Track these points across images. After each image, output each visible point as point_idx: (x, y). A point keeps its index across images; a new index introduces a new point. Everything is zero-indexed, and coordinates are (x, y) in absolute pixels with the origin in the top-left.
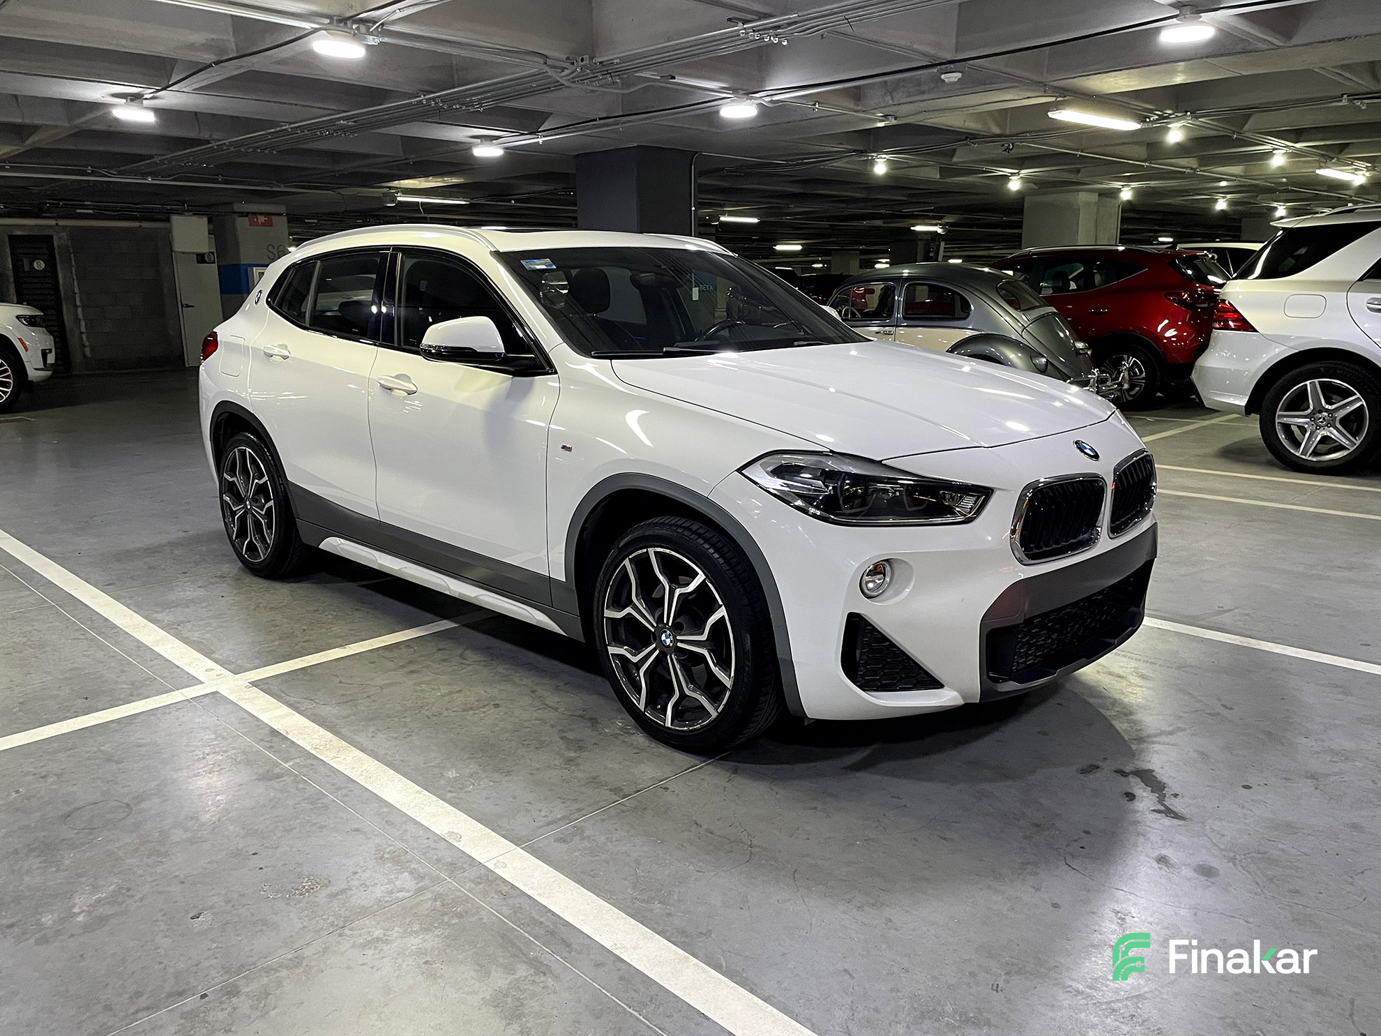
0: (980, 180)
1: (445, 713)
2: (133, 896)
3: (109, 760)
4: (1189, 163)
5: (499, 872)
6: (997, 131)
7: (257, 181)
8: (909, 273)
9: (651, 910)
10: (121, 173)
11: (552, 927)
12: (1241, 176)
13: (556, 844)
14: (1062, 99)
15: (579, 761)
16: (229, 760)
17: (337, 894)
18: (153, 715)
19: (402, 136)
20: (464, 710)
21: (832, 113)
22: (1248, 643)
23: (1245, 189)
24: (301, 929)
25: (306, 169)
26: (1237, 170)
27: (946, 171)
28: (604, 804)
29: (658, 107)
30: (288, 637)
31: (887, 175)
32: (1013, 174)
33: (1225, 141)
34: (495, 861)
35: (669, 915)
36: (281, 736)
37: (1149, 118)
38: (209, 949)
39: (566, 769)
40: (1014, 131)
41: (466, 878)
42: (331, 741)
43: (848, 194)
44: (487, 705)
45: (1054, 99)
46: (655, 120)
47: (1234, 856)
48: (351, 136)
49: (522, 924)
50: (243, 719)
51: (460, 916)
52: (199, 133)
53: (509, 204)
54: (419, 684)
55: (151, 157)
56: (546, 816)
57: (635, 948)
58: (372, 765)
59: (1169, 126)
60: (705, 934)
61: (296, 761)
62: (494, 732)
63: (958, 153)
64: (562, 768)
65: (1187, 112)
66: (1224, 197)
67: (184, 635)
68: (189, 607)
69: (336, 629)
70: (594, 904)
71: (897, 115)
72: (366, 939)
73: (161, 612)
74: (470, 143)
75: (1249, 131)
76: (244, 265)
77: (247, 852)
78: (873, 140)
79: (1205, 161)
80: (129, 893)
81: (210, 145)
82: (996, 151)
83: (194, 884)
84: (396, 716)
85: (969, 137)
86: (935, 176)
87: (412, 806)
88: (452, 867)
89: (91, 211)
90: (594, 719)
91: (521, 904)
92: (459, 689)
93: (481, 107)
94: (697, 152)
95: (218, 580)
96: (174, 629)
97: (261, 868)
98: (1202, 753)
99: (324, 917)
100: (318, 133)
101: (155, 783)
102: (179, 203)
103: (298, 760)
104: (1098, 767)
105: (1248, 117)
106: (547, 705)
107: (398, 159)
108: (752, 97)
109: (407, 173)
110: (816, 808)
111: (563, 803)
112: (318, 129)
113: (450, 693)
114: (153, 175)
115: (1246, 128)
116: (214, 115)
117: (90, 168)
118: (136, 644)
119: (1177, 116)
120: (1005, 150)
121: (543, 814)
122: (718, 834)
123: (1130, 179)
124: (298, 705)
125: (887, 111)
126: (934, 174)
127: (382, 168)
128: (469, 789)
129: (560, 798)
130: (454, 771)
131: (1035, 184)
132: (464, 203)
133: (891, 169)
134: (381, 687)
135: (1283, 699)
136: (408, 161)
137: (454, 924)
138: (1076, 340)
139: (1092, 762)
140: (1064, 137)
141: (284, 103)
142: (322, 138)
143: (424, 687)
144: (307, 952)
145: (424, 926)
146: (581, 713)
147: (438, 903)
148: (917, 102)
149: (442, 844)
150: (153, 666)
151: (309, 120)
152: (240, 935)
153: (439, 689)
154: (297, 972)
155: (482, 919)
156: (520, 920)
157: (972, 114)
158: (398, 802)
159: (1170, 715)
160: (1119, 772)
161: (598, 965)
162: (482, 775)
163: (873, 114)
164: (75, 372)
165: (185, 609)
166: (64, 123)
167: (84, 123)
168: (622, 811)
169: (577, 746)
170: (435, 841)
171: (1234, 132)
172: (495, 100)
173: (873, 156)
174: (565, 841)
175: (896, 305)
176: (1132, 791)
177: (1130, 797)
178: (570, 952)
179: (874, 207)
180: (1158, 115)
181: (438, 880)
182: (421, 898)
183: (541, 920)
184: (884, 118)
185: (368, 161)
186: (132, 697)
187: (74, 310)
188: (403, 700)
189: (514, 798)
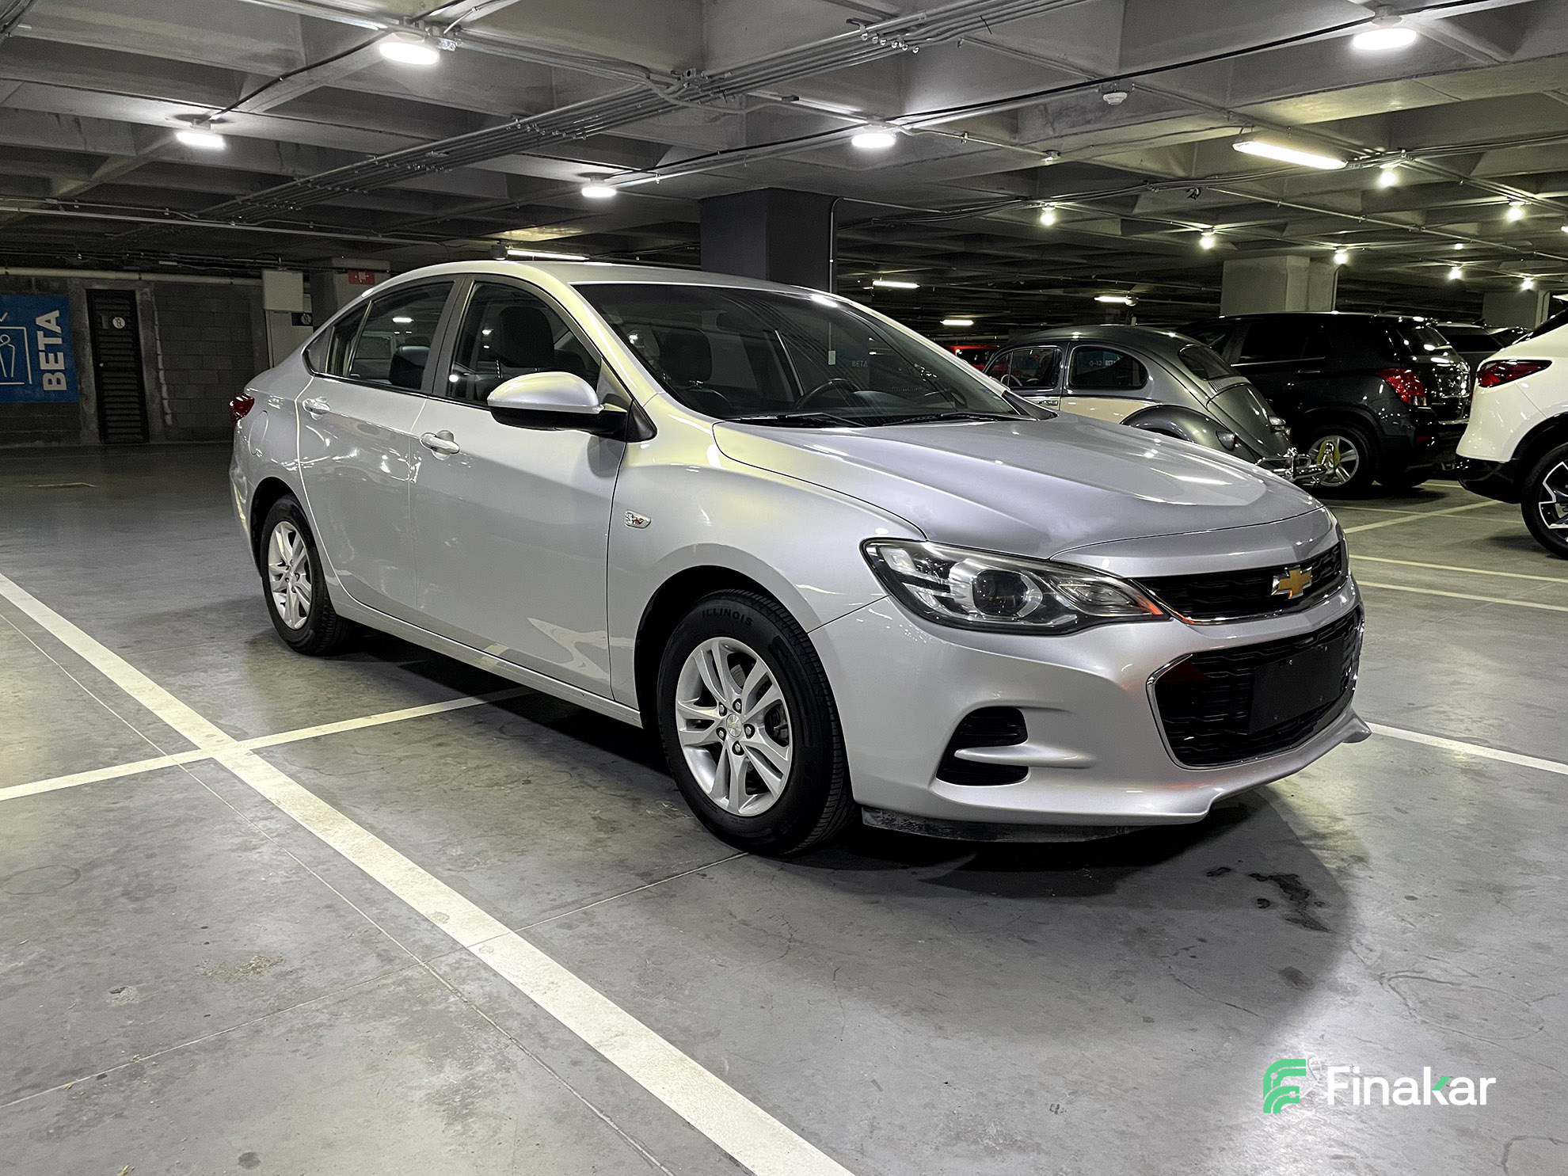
0: (1169, 238)
1: (465, 789)
2: (53, 967)
3: (70, 824)
4: (1410, 217)
5: (485, 958)
6: (1181, 173)
7: (350, 229)
8: (1079, 336)
9: (654, 1006)
10: (202, 217)
11: (530, 1018)
12: (1477, 237)
13: (558, 930)
14: (1250, 129)
15: (610, 843)
17: (287, 974)
18: (133, 779)
19: (504, 173)
20: (489, 786)
21: (987, 147)
23: (1484, 254)
24: (235, 1008)
25: (408, 214)
26: (1471, 227)
27: (1129, 224)
28: (625, 889)
30: (310, 705)
31: (1057, 231)
32: (1205, 230)
33: (1447, 188)
34: (481, 945)
36: (271, 806)
37: (1358, 156)
38: (122, 1027)
39: (590, 850)
40: (1201, 173)
41: (441, 962)
42: (326, 813)
43: (1016, 254)
44: (516, 781)
45: (1238, 130)
47: (1382, 973)
48: (446, 171)
49: (495, 1015)
50: (235, 787)
52: (281, 168)
54: (442, 757)
55: (233, 197)
56: (554, 900)
57: (624, 1047)
58: (367, 839)
59: (1381, 167)
60: (711, 1035)
62: (517, 809)
63: (1140, 202)
64: (587, 850)
65: (1401, 149)
66: (1459, 265)
67: (193, 701)
68: (206, 672)
69: (366, 699)
70: (588, 997)
71: (1061, 150)
72: (307, 1024)
73: (175, 676)
74: (581, 182)
75: (1480, 175)
77: (196, 925)
78: (1038, 184)
79: (1432, 215)
80: (51, 963)
81: (293, 183)
82: (1181, 199)
83: (126, 956)
84: (409, 790)
85: (1149, 180)
86: (1116, 232)
87: (400, 883)
88: (428, 951)
89: (175, 264)
90: (637, 799)
91: (499, 992)
92: (488, 763)
93: (584, 134)
94: (837, 197)
96: (184, 694)
97: (207, 943)
99: (264, 998)
100: (410, 168)
101: (117, 849)
102: (272, 256)
105: (1479, 156)
106: (586, 783)
107: (503, 203)
108: (890, 126)
109: (512, 221)
110: (877, 902)
111: (579, 886)
112: (408, 162)
113: (478, 767)
114: (236, 219)
115: (1475, 172)
116: (297, 145)
117: (167, 209)
118: (136, 707)
119: (1390, 154)
120: (1191, 196)
121: (551, 897)
122: (754, 925)
123: (1345, 239)
124: (298, 774)
125: (1048, 145)
126: (1113, 229)
127: (488, 215)
128: (472, 868)
129: (575, 881)
130: (459, 849)
131: (1233, 243)
132: (582, 259)
133: (1063, 220)
134: (400, 758)
136: (513, 206)
137: (416, 1012)
138: (1273, 416)
139: (1225, 865)
140: (1259, 181)
141: (368, 130)
142: (414, 174)
143: (449, 760)
144: (235, 1035)
145: (379, 1012)
146: (623, 793)
147: (401, 988)
148: (1082, 133)
149: (425, 925)
150: (149, 730)
151: (397, 151)
152: (161, 1013)
153: (466, 763)
154: (216, 1055)
155: (448, 1007)
156: (494, 1010)
157: (1150, 149)
158: (385, 879)
159: (1329, 817)
160: (1253, 875)
161: (575, 1063)
162: (491, 853)
163: (1033, 148)
164: (152, 442)
165: (203, 674)
166: (133, 154)
167: (152, 152)
168: (646, 898)
169: (611, 827)
170: (417, 922)
171: (1461, 178)
172: (598, 126)
173: (1039, 204)
174: (570, 927)
175: (1062, 372)
176: (1264, 897)
177: (1264, 903)
178: (545, 1048)
179: (1050, 272)
180: (1368, 154)
181: (411, 964)
182: (384, 982)
183: (518, 1011)
184: (1048, 152)
185: (471, 206)
186: (115, 761)
187: (154, 373)
188: (421, 773)
189: (522, 879)
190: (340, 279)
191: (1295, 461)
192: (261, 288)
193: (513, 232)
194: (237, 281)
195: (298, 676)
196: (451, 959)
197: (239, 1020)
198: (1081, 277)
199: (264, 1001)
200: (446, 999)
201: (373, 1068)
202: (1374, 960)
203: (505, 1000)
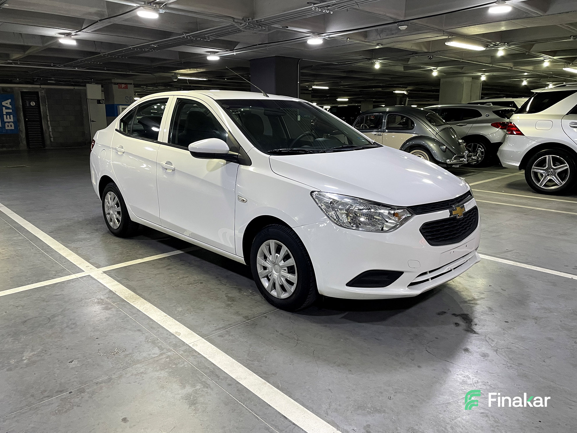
0: (421, 71)
1: (180, 286)
2: (47, 354)
3: (44, 301)
4: (508, 65)
5: (194, 348)
6: (426, 51)
7: (119, 70)
8: (389, 110)
9: (253, 364)
10: (65, 66)
11: (212, 369)
12: (532, 71)
13: (218, 338)
14: (451, 37)
15: (232, 305)
16: (92, 302)
17: (128, 355)
18: (63, 283)
19: (179, 51)
20: (188, 285)
21: (355, 43)
22: (517, 264)
23: (534, 76)
24: (112, 367)
25: (141, 65)
26: (530, 68)
27: (406, 68)
28: (240, 322)
29: (282, 39)
30: (121, 254)
31: (380, 69)
32: (434, 69)
33: (522, 55)
34: (193, 344)
35: (261, 366)
36: (113, 293)
37: (490, 45)
38: (75, 375)
39: (226, 308)
40: (433, 51)
41: (180, 350)
42: (133, 295)
43: (366, 77)
44: (198, 282)
45: (447, 37)
46: (281, 45)
47: (497, 349)
48: (157, 51)
49: (201, 368)
50: (99, 286)
51: (176, 364)
52: (96, 50)
53: (224, 80)
54: (171, 274)
55: (77, 59)
56: (216, 327)
57: (245, 379)
58: (148, 305)
59: (498, 49)
60: (274, 374)
61: (118, 303)
62: (199, 293)
63: (410, 60)
65: (505, 43)
66: (526, 80)
67: (79, 253)
68: (82, 242)
69: (140, 252)
70: (231, 361)
71: (383, 43)
72: (137, 372)
73: (71, 243)
74: (207, 54)
75: (533, 51)
76: (116, 104)
77: (94, 337)
78: (374, 54)
79: (516, 64)
80: (46, 352)
81: (100, 55)
82: (426, 59)
83: (72, 349)
84: (160, 286)
85: (415, 53)
86: (402, 70)
87: (162, 321)
88: (175, 346)
89: (54, 82)
90: (240, 289)
91: (201, 360)
92: (187, 276)
93: (209, 39)
94: (300, 59)
95: (95, 231)
96: (76, 250)
97: (99, 344)
98: (490, 308)
99: (122, 363)
100: (144, 50)
101: (61, 310)
102: (90, 79)
103: (119, 303)
104: (445, 313)
105: (533, 45)
106: (222, 283)
107: (177, 61)
108: (321, 36)
109: (180, 67)
110: (326, 326)
111: (224, 322)
112: (143, 48)
113: (183, 278)
114: (77, 67)
115: (531, 50)
116: (102, 42)
117: (52, 64)
118: (59, 256)
119: (501, 45)
120: (429, 59)
121: (215, 326)
122: (285, 335)
123: (485, 72)
124: (121, 281)
125: (378, 42)
127: (170, 65)
128: (185, 315)
129: (222, 320)
130: (181, 308)
131: (445, 73)
132: (206, 79)
133: (382, 66)
134: (155, 274)
135: (528, 287)
136: (181, 62)
137: (174, 367)
138: (460, 139)
139: (443, 310)
140: (454, 53)
141: (129, 37)
142: (145, 52)
143: (173, 275)
144: (113, 377)
145: (161, 368)
146: (235, 286)
147: (168, 359)
148: (390, 38)
149: (172, 336)
150: (65, 265)
151: (140, 44)
152: (87, 370)
153: (179, 276)
154: (108, 384)
155: (185, 366)
156: (200, 366)
157: (414, 43)
158: (157, 320)
159: (479, 293)
160: (454, 314)
161: (229, 385)
162: (192, 310)
163: (372, 43)
164: (46, 148)
165: (80, 242)
166: (41, 45)
167: (48, 45)
168: (247, 325)
169: (232, 299)
170: (170, 335)
171: (527, 52)
172: (214, 37)
173: (374, 61)
174: (222, 337)
175: (383, 123)
176: (458, 322)
177: (457, 324)
178: (218, 380)
179: (377, 83)
180: (493, 44)
181: (169, 350)
182: (161, 357)
183: (208, 367)
184: (378, 44)
185: (165, 62)
186: (55, 277)
187: (47, 122)
188: (163, 280)
189: (204, 319)
190: (115, 87)
191: (467, 156)
192: (85, 91)
193: (180, 70)
194: (76, 88)
195: (115, 243)
196: (183, 348)
197: (114, 372)
198: (388, 85)
199: (122, 364)
200: (184, 363)
201: (163, 387)
202: (494, 344)
203: (203, 363)
